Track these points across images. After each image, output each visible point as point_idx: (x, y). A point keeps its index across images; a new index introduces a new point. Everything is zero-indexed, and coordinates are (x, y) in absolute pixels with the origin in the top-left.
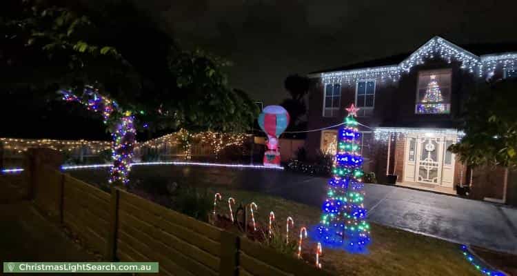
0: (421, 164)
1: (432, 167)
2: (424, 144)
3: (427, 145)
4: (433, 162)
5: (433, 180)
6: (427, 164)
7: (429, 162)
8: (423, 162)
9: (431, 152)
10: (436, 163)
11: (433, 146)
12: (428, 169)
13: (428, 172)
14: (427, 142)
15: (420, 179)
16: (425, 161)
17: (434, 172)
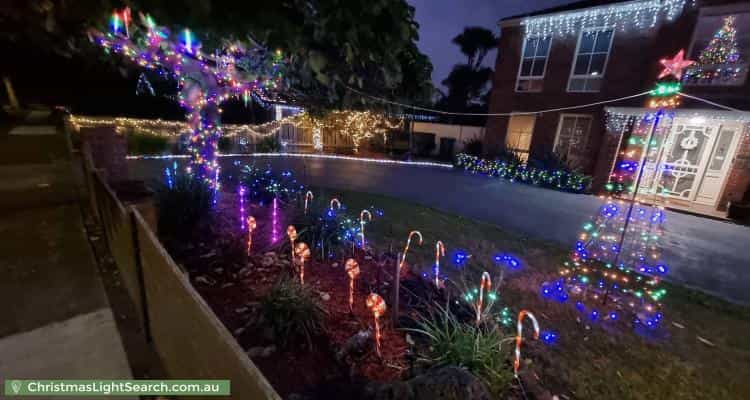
0: (667, 167)
1: (686, 173)
2: (681, 137)
3: (686, 140)
4: (689, 165)
5: (682, 194)
6: (678, 169)
7: (682, 165)
8: (670, 164)
9: (689, 150)
10: (694, 167)
11: (696, 141)
12: (678, 177)
13: (677, 180)
14: (688, 133)
15: (659, 190)
16: (675, 164)
17: (687, 181)
